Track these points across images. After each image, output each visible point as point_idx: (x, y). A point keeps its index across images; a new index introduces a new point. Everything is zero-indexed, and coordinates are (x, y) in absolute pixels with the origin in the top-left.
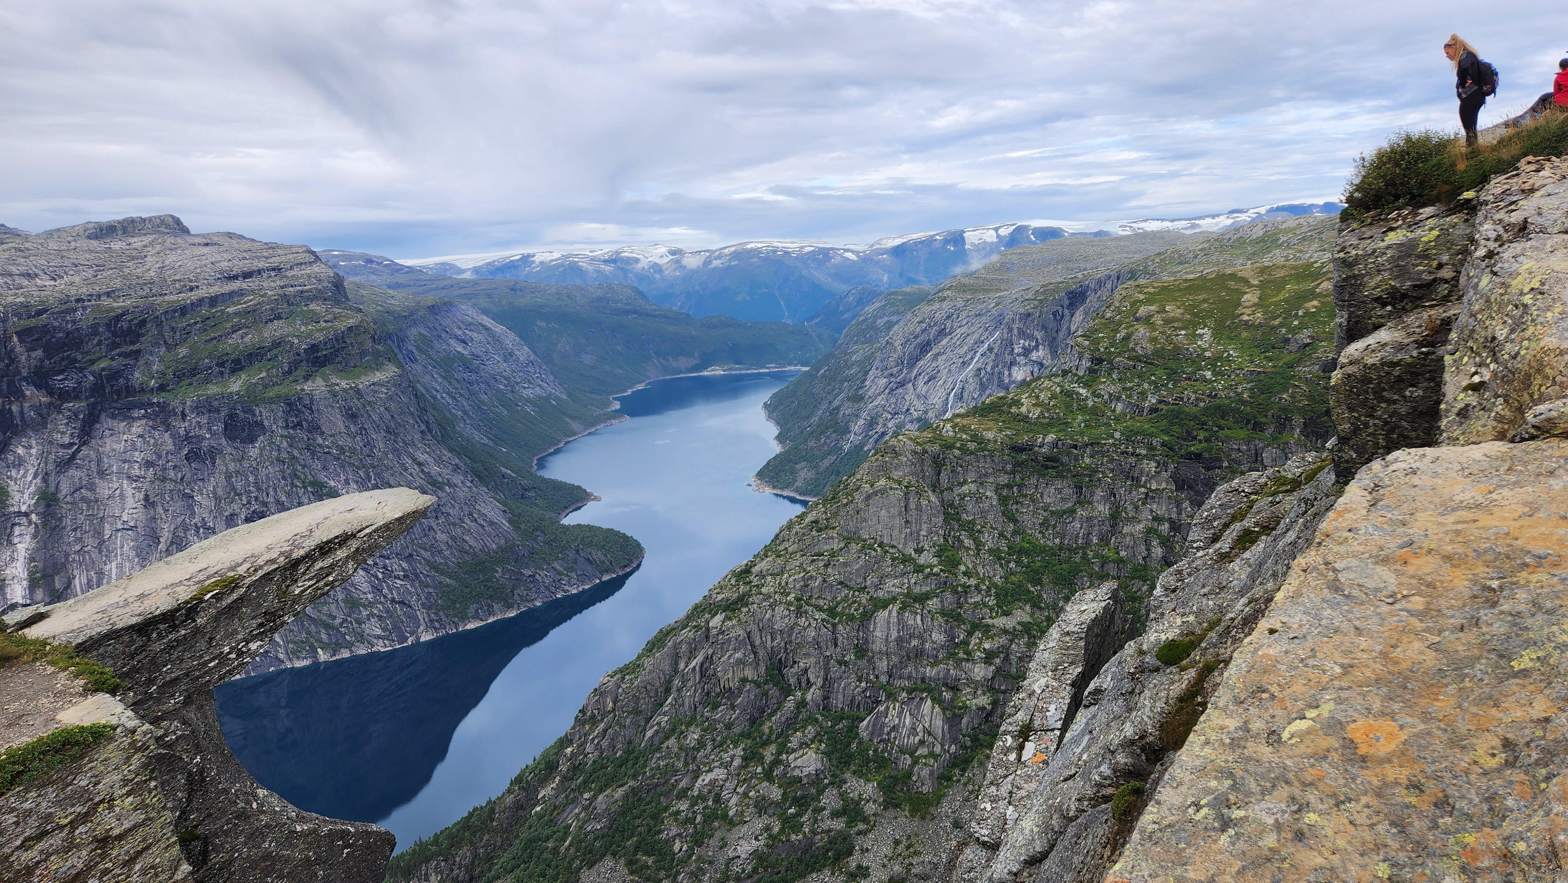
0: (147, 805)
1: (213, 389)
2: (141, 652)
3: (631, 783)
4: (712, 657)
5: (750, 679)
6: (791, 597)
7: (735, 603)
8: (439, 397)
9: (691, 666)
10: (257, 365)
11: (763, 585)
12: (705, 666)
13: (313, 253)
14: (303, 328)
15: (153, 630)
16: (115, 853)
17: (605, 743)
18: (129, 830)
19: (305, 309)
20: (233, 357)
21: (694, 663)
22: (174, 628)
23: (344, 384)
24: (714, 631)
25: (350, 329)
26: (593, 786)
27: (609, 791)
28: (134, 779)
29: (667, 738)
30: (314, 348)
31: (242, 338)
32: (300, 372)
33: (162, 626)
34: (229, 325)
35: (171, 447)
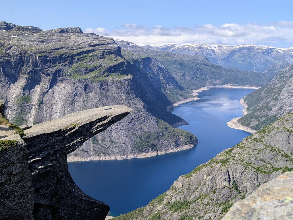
0: (23, 167)
1: (83, 77)
2: (50, 141)
3: (185, 211)
4: (215, 177)
5: (227, 186)
6: (244, 162)
7: (225, 161)
8: (142, 85)
9: (208, 178)
10: (95, 71)
11: (235, 157)
12: (212, 179)
13: (114, 40)
14: (108, 62)
15: (53, 135)
16: (13, 179)
17: (178, 197)
18: (18, 174)
19: (109, 56)
20: (89, 68)
21: (209, 178)
22: (59, 136)
23: (117, 79)
24: (217, 169)
25: (121, 63)
26: (173, 209)
27: (178, 212)
28: (20, 159)
29: (198, 199)
30: (110, 68)
31: (92, 63)
32: (106, 74)
33: (56, 135)
34: (89, 59)
35: (71, 92)
